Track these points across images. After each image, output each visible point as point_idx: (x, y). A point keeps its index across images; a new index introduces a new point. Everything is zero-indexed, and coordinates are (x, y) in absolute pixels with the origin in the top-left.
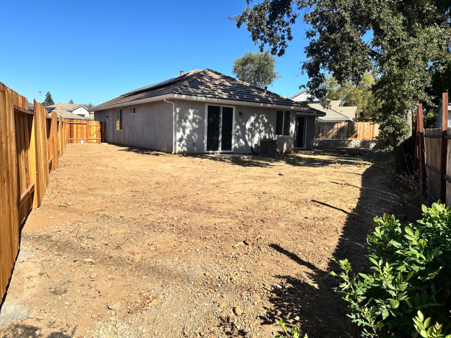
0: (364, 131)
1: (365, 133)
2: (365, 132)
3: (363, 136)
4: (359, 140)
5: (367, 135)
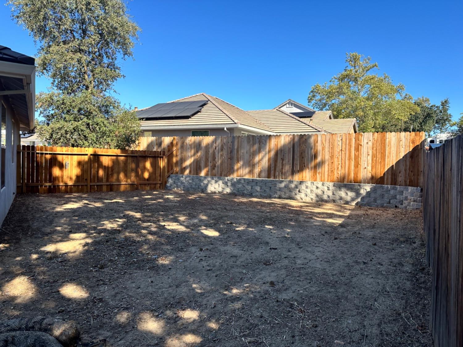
0: (332, 157)
1: (336, 163)
2: (336, 160)
3: (332, 171)
4: (321, 181)
5: (341, 167)
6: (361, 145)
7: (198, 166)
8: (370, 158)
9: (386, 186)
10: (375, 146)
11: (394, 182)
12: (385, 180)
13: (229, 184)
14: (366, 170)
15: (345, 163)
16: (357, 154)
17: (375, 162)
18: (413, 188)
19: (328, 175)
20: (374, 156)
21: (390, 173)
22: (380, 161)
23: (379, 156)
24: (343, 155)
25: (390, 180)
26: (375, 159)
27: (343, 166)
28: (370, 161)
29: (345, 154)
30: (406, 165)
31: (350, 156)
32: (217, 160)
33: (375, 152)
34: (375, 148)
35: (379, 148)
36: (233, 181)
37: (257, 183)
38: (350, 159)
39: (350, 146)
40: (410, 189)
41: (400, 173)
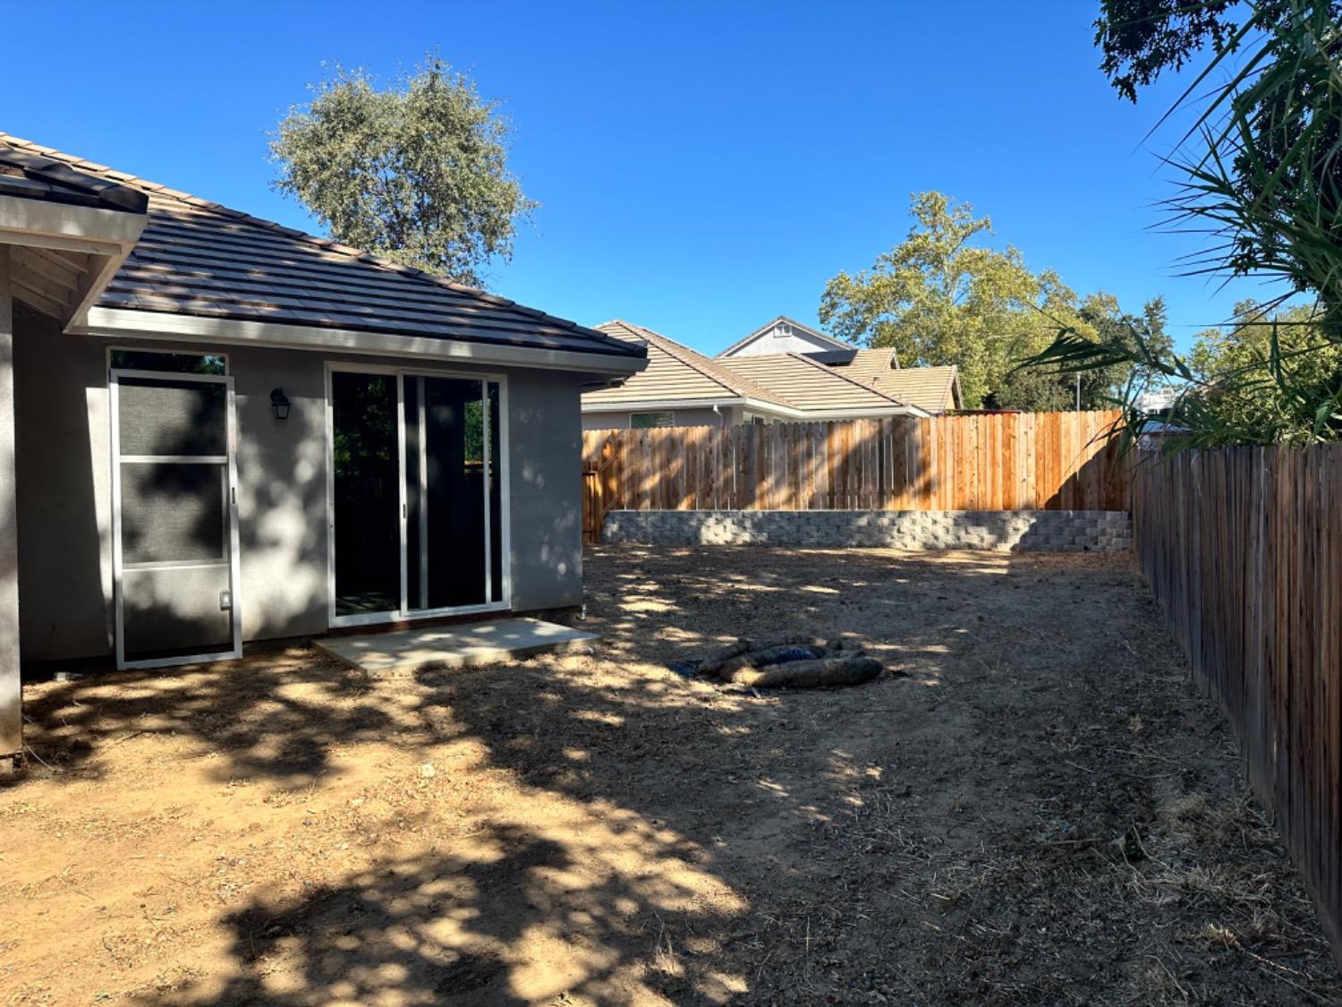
0: (959, 461)
1: (967, 473)
2: (967, 467)
3: (960, 489)
4: (940, 509)
5: (979, 480)
6: (1014, 437)
7: (671, 491)
8: (1032, 460)
9: (1065, 512)
10: (1041, 437)
11: (1079, 505)
12: (1063, 500)
13: (748, 524)
14: (1025, 484)
15: (985, 472)
16: (1007, 454)
17: (1041, 467)
18: (1114, 513)
19: (953, 497)
20: (1039, 457)
21: (1071, 487)
22: (1051, 465)
23: (1049, 457)
24: (981, 456)
25: (1071, 503)
26: (1041, 462)
27: (982, 479)
28: (1033, 467)
29: (985, 454)
30: (1100, 472)
31: (994, 457)
32: (714, 475)
33: (1041, 450)
34: (1040, 443)
35: (1048, 441)
36: (756, 519)
37: (808, 519)
38: (994, 464)
39: (994, 439)
40: (1109, 515)
41: (1089, 486)
